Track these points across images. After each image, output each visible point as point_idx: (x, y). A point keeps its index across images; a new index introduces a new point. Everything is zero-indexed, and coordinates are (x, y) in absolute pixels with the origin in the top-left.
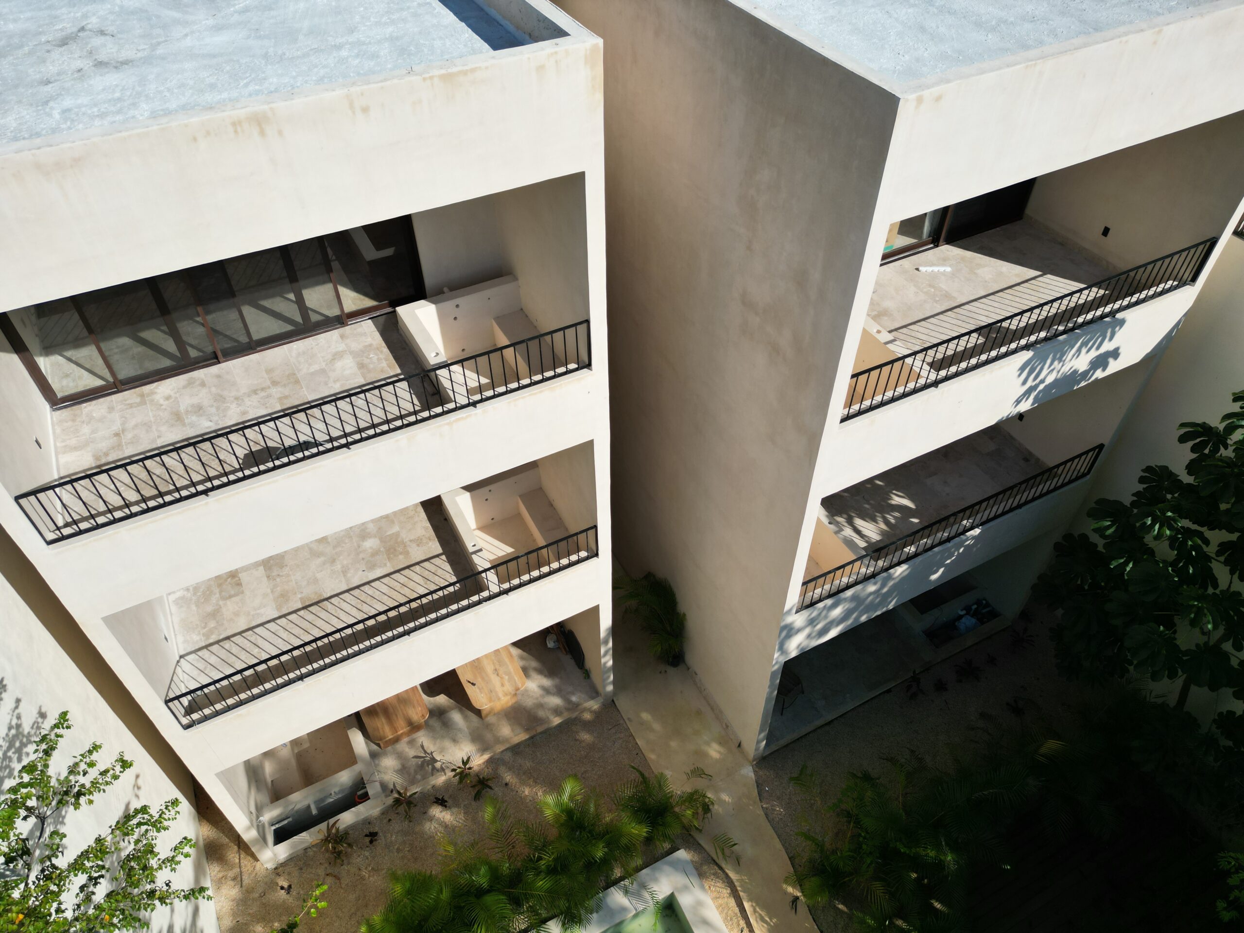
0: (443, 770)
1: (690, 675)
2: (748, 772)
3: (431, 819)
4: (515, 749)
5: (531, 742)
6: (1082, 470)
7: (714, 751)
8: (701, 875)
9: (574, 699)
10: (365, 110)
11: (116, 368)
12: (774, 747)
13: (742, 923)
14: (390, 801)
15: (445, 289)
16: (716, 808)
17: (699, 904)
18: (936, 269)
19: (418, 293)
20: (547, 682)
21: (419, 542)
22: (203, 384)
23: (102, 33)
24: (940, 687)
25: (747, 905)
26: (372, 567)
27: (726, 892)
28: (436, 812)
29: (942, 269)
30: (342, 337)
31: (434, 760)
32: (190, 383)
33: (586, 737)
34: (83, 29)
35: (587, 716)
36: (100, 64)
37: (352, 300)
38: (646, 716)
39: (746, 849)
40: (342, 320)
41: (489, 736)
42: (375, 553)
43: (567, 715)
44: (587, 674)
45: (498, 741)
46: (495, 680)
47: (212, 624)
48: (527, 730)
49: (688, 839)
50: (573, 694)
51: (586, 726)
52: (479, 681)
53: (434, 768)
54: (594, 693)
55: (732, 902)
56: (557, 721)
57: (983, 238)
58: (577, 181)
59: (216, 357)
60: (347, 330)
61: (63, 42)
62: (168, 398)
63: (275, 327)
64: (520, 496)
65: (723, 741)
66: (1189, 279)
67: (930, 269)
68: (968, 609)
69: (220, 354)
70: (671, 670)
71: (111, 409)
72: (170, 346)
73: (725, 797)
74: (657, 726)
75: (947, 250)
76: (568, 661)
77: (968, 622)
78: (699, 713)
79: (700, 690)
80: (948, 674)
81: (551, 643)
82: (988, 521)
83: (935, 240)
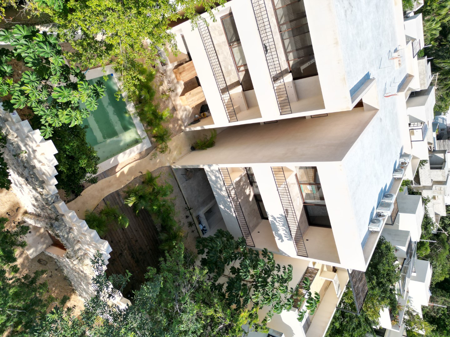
0: (168, 85)
1: (189, 152)
2: (168, 164)
7: (173, 156)
8: (146, 149)
10: (339, 63)
11: (278, 10)
12: (174, 171)
14: (162, 72)
15: (295, 85)
16: (161, 154)
19: (294, 79)
21: (230, 79)
22: (275, 29)
23: (352, 11)
24: (187, 217)
26: (225, 68)
27: (142, 156)
29: (298, 203)
30: (284, 61)
31: (170, 83)
32: (275, 26)
34: (352, 7)
36: (346, 11)
37: (291, 63)
38: (180, 139)
39: (153, 162)
40: (288, 60)
41: (176, 98)
42: (228, 68)
44: (189, 125)
46: (191, 100)
47: (213, 28)
49: (154, 147)
50: (186, 121)
52: (190, 95)
54: (185, 126)
56: (179, 116)
57: (305, 215)
59: (280, 32)
60: (286, 62)
61: (350, 3)
62: (273, 21)
64: (239, 106)
65: (175, 159)
67: (298, 200)
68: (204, 227)
69: (281, 32)
70: (190, 147)
71: (270, 8)
72: (282, 22)
75: (302, 205)
76: (192, 120)
77: (201, 227)
78: (181, 153)
79: (186, 154)
80: (190, 219)
81: (197, 116)
82: (237, 218)
83: (304, 203)
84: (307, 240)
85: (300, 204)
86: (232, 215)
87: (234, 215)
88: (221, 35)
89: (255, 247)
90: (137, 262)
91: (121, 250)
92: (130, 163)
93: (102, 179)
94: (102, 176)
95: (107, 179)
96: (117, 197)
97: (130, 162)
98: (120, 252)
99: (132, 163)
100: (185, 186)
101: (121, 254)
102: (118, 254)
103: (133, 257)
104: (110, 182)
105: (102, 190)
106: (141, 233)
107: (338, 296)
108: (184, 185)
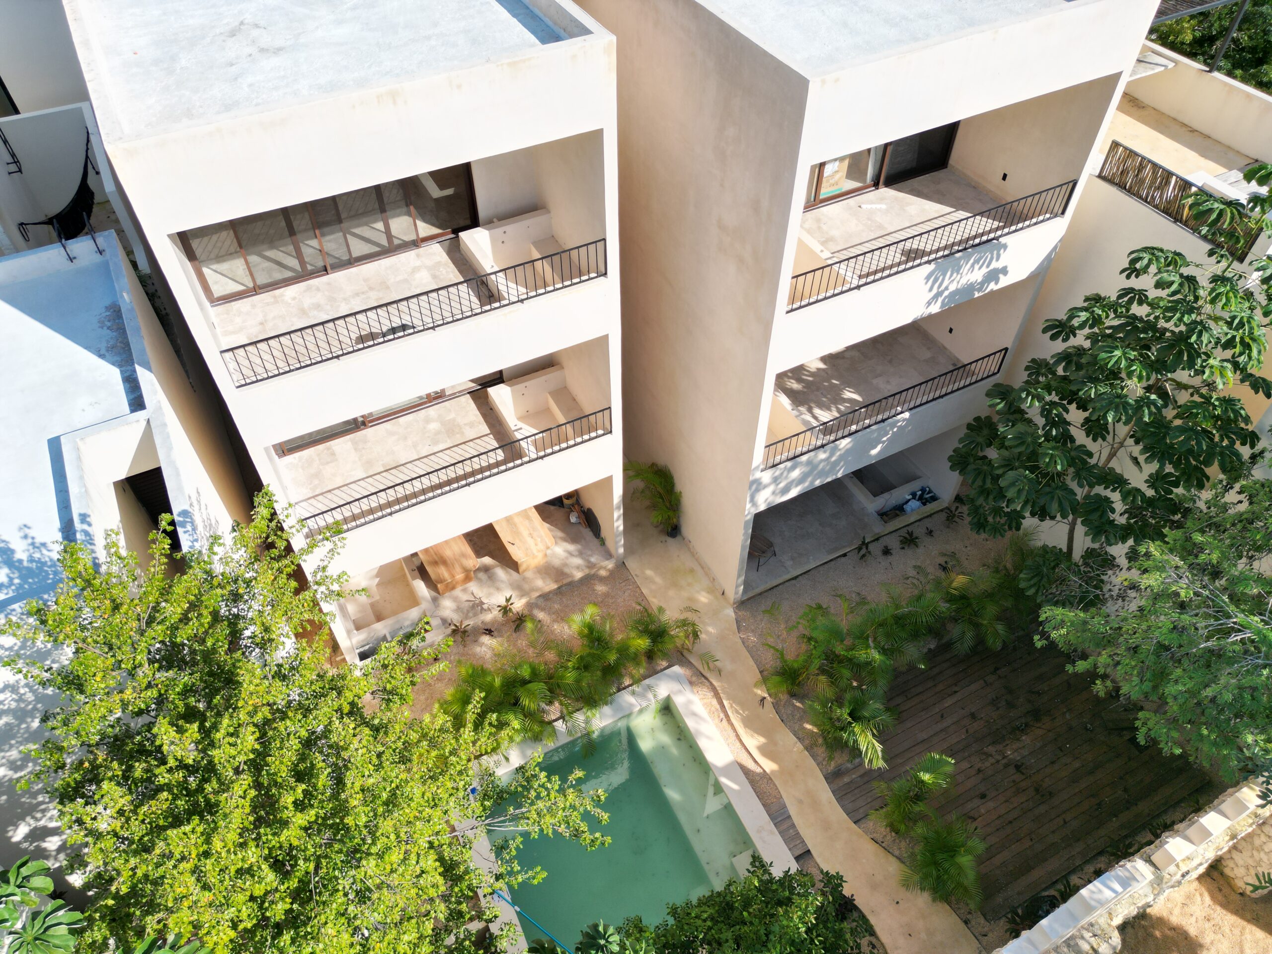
0: (489, 610)
1: (686, 544)
2: (730, 612)
3: (482, 645)
4: (545, 597)
5: (559, 592)
6: (992, 369)
7: (703, 598)
8: (691, 683)
9: (593, 560)
11: (256, 275)
12: (750, 594)
13: (722, 715)
14: (449, 631)
15: (495, 220)
16: (703, 636)
17: (690, 702)
18: (874, 206)
19: (474, 222)
20: (571, 547)
21: (471, 425)
22: (318, 289)
23: (257, 26)
24: (887, 552)
25: (726, 703)
26: (436, 442)
27: (710, 694)
28: (486, 639)
29: (878, 206)
30: (418, 256)
31: (482, 603)
32: (309, 289)
33: (601, 588)
34: (242, 23)
35: (603, 573)
36: (262, 50)
37: (425, 229)
38: (649, 573)
39: (726, 664)
40: (416, 243)
41: (526, 587)
42: (438, 433)
43: (587, 571)
44: (603, 542)
45: (533, 590)
46: (530, 541)
47: (316, 482)
48: (556, 581)
49: (680, 657)
50: (591, 556)
51: (602, 580)
52: (517, 542)
53: (482, 609)
54: (609, 555)
55: (715, 702)
56: (578, 575)
57: (916, 182)
58: (596, 136)
59: (326, 270)
60: (421, 251)
61: (233, 34)
62: (294, 299)
63: (367, 249)
64: (550, 393)
65: (711, 591)
66: (1060, 211)
67: (869, 206)
69: (329, 268)
70: (670, 540)
71: (254, 306)
72: (294, 263)
73: (711, 629)
74: (658, 580)
75: (886, 193)
76: (587, 533)
77: (914, 504)
78: (692, 571)
79: (693, 554)
80: (893, 542)
81: (573, 519)
82: (915, 407)
83: (876, 184)
84: (1005, 177)
85: (881, 200)
86: (904, 420)
87: (907, 415)
88: (333, 454)
89: (1006, 349)
90: (1036, 714)
91: (1006, 766)
92: (738, 736)
93: (793, 826)
94: (785, 826)
95: (792, 810)
96: (846, 779)
97: (733, 734)
98: (1012, 770)
99: (735, 730)
100: (792, 559)
101: (1018, 767)
102: (1018, 777)
103: (1023, 729)
104: (800, 802)
105: (826, 826)
106: (949, 702)
107: (1171, 65)
108: (789, 563)
